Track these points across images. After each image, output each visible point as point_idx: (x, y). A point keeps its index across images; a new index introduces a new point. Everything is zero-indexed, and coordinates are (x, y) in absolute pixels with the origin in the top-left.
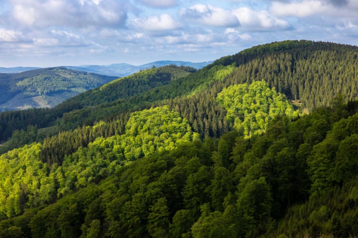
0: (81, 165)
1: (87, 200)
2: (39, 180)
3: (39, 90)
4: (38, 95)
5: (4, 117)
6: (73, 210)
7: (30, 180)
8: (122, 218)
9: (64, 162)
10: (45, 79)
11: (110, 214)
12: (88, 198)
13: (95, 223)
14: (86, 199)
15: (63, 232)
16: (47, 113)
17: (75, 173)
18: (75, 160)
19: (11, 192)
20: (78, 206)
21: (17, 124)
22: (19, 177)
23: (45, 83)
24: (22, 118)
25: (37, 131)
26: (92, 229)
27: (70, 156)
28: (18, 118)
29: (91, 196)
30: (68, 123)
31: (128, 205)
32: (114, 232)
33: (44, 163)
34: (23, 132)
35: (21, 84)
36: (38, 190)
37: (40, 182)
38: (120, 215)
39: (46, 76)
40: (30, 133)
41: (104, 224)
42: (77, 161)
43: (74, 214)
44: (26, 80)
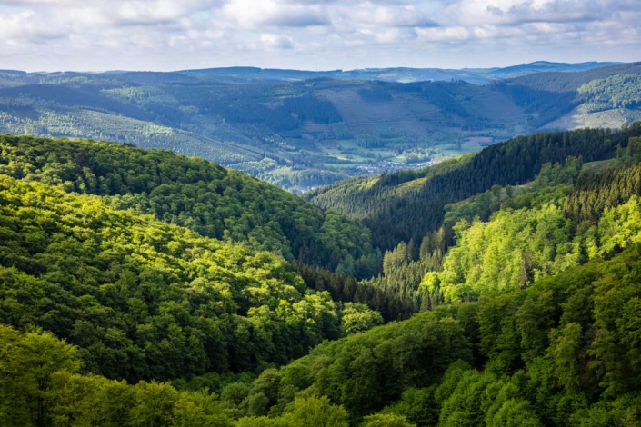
0: (630, 227)
1: (572, 287)
2: (555, 245)
3: (614, 99)
4: (611, 108)
5: (537, 142)
6: (544, 302)
7: (540, 245)
8: (620, 327)
9: (602, 219)
10: (627, 80)
11: (600, 317)
12: (574, 284)
13: (572, 328)
14: (569, 285)
15: (524, 337)
16: (608, 137)
17: (617, 239)
18: (622, 217)
19: (508, 262)
20: (554, 295)
21: (555, 154)
22: (523, 239)
23: (625, 88)
24: (565, 144)
25: (581, 166)
26: (565, 338)
27: (613, 209)
28: (557, 144)
29: (579, 279)
30: (635, 155)
31: (634, 304)
32: (602, 349)
33: (567, 218)
34: (558, 167)
35: (585, 90)
36: (550, 262)
37: (555, 249)
38: (618, 320)
39: (628, 76)
40: (569, 169)
41: (588, 333)
42: (626, 220)
43: (546, 309)
44: (594, 83)
